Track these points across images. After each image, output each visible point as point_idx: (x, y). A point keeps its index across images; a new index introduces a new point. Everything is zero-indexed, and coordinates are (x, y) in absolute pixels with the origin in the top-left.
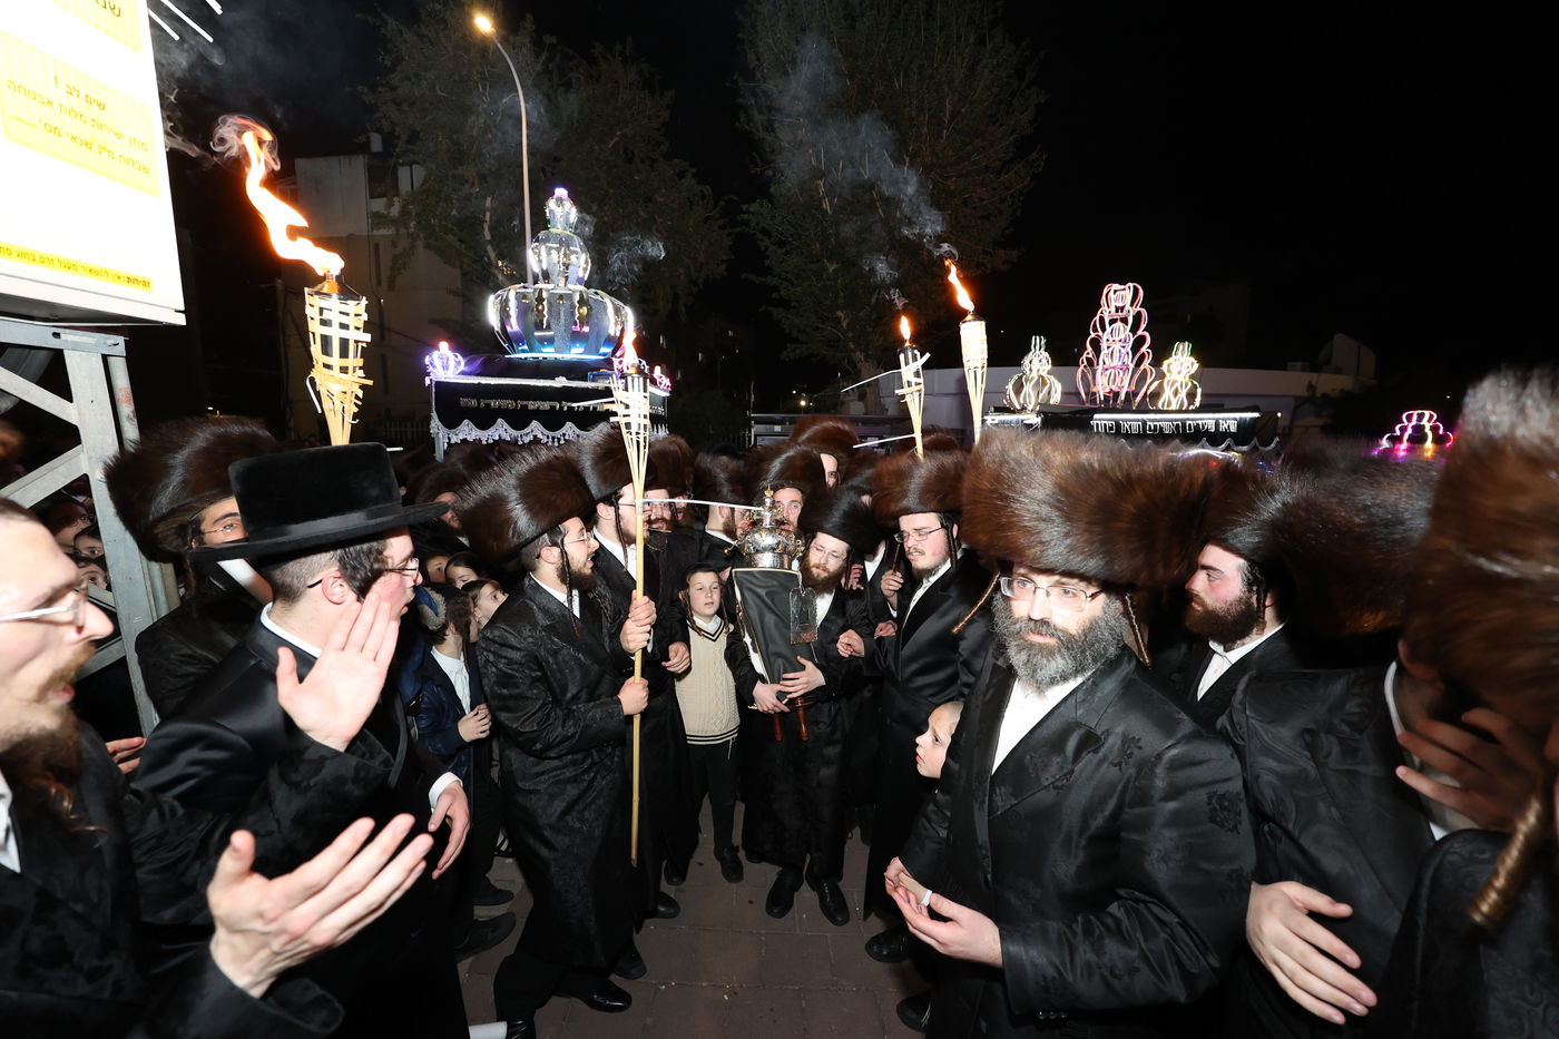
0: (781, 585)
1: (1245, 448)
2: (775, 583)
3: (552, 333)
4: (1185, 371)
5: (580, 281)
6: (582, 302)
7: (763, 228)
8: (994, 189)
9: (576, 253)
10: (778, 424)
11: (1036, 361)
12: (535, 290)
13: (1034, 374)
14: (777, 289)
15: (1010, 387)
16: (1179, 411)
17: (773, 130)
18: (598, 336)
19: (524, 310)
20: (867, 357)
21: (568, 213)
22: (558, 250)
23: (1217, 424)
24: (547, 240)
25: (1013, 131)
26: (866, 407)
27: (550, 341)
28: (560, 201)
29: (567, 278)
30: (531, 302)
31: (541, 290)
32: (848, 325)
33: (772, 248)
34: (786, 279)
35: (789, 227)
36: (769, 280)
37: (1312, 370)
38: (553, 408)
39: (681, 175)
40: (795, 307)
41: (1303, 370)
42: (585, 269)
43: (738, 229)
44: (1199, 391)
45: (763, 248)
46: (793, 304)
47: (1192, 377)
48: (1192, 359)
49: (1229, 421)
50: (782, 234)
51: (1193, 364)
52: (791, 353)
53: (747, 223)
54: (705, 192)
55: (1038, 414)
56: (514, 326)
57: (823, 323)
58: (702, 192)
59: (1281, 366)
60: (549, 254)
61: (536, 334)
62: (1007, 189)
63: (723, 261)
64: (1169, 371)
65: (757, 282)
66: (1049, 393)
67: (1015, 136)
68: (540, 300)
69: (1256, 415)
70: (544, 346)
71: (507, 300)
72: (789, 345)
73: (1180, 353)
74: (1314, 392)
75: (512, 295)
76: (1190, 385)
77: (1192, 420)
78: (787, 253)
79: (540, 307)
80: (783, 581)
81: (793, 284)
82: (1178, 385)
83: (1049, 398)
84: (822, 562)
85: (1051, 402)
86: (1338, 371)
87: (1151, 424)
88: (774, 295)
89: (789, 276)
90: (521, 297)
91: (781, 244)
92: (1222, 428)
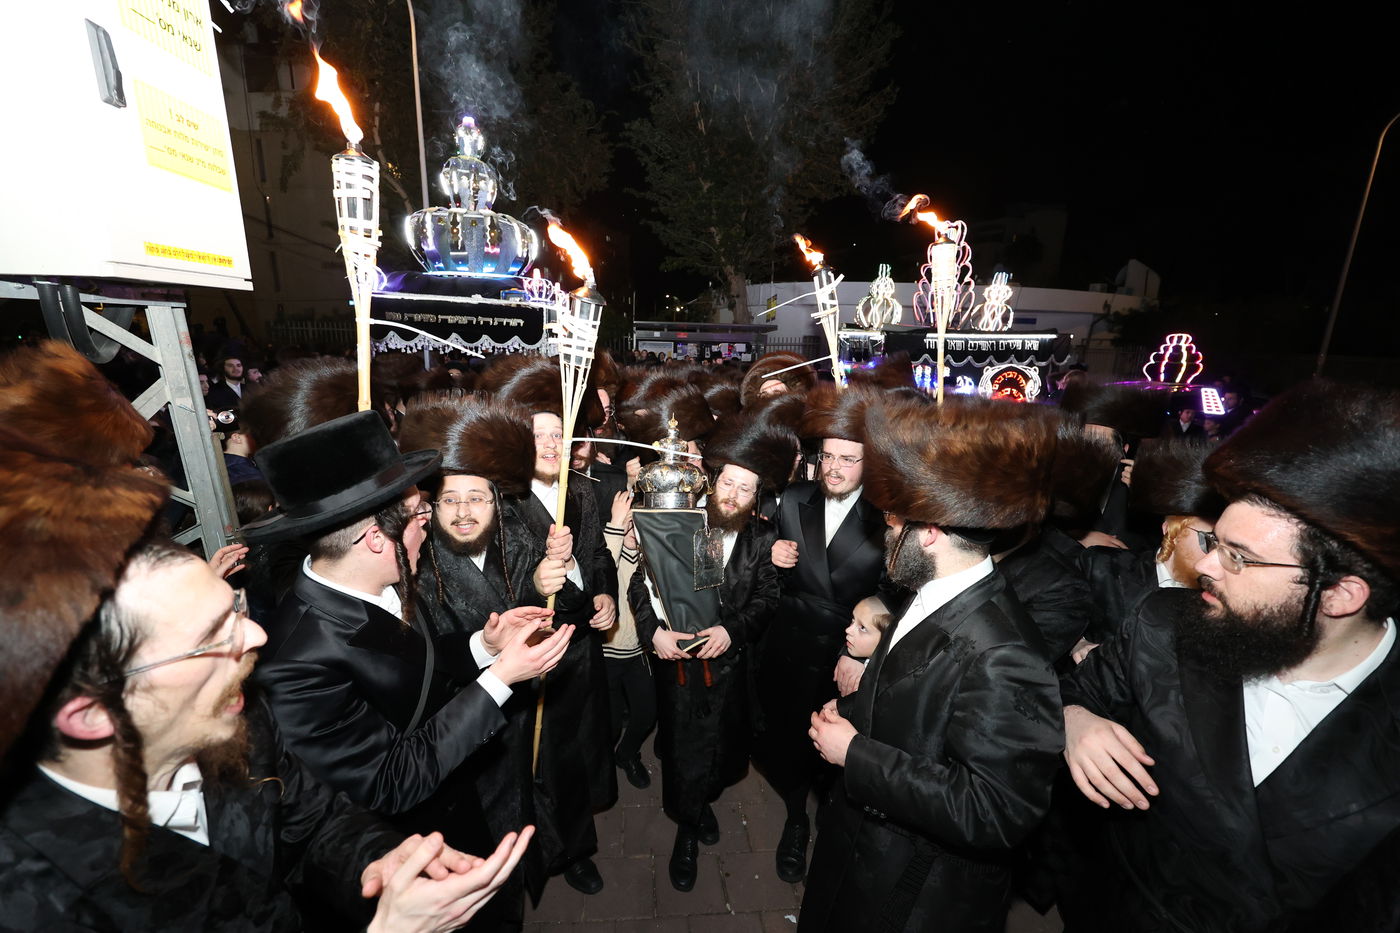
0: (684, 527)
1: (1043, 364)
2: (677, 525)
3: (466, 253)
4: (1001, 297)
5: (488, 205)
6: (493, 226)
7: (644, 145)
8: (852, 119)
9: (484, 179)
10: (657, 330)
11: (882, 286)
12: (450, 214)
13: (880, 298)
14: (656, 204)
15: (860, 308)
16: (995, 332)
17: (653, 50)
18: (507, 257)
19: (439, 232)
20: (737, 270)
21: (476, 141)
22: (468, 176)
23: (1023, 344)
24: (457, 166)
25: (871, 64)
26: (735, 314)
27: (464, 260)
28: (468, 129)
29: (476, 203)
30: (447, 226)
31: (455, 214)
32: (721, 240)
33: (651, 165)
34: (664, 195)
35: (667, 146)
36: (648, 195)
37: (1108, 292)
38: (470, 322)
39: (565, 88)
40: (672, 221)
41: (1102, 291)
42: (493, 194)
43: (620, 145)
44: (1012, 314)
45: (643, 164)
46: (670, 219)
47: (1008, 302)
48: (1008, 288)
49: (1033, 341)
50: (661, 152)
51: (1008, 292)
52: (669, 265)
53: (629, 140)
54: (589, 107)
55: (882, 332)
56: (430, 246)
57: (697, 237)
58: (585, 106)
59: (1083, 286)
60: (460, 179)
61: (452, 253)
62: (863, 119)
63: (605, 174)
64: (989, 297)
65: (637, 197)
66: (892, 313)
67: (872, 68)
68: (455, 223)
69: (1054, 336)
70: (459, 265)
71: (424, 222)
72: (667, 258)
73: (998, 281)
74: (1109, 310)
75: (428, 218)
76: (1005, 309)
77: (1005, 340)
78: (664, 170)
79: (455, 231)
80: (685, 522)
81: (670, 199)
82: (995, 309)
83: (891, 320)
84: (732, 496)
85: (893, 323)
86: (1130, 292)
87: (972, 342)
88: (653, 210)
89: (666, 192)
90: (437, 219)
91: (660, 161)
92: (1027, 347)
